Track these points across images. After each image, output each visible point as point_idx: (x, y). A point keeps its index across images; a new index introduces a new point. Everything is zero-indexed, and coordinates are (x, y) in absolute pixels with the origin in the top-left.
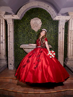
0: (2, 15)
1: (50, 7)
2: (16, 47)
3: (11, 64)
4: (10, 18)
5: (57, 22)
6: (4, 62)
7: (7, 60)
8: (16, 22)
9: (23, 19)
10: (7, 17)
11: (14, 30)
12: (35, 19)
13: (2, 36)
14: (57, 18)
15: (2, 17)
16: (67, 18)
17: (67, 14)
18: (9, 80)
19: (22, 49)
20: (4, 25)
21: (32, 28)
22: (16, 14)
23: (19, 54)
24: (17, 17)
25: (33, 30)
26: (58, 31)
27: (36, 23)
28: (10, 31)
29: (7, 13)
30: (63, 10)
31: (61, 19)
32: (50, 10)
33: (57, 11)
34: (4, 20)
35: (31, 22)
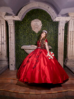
0: (3, 16)
1: (50, 8)
2: (17, 48)
3: (12, 65)
4: (11, 19)
5: (57, 23)
6: (5, 63)
7: (8, 60)
8: (17, 23)
9: (24, 20)
10: (8, 18)
11: (15, 32)
12: (35, 20)
13: (3, 37)
14: (57, 19)
15: (3, 18)
16: (67, 19)
17: (67, 15)
18: (10, 81)
19: (23, 50)
20: (4, 26)
21: (33, 29)
22: (17, 15)
23: (20, 54)
24: (17, 18)
25: (34, 32)
26: (58, 32)
27: (37, 25)
28: (11, 33)
29: (7, 14)
30: (63, 11)
31: (61, 20)
32: (51, 11)
33: (58, 12)
34: (4, 21)
35: (32, 23)
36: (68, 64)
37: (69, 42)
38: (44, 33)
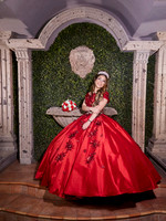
0: (5, 40)
1: (114, 20)
2: (38, 113)
3: (25, 152)
4: (23, 47)
5: (130, 56)
6: (10, 148)
7: (18, 141)
8: (36, 56)
9: (53, 48)
10: (16, 44)
11: (33, 75)
12: (79, 48)
13: (6, 88)
14: (129, 47)
15: (5, 45)
16: (154, 46)
17: (154, 37)
18: (20, 189)
19: (51, 117)
20: (8, 62)
21: (74, 70)
22: (37, 38)
24: (38, 44)
25: (76, 76)
26: (132, 77)
27: (82, 59)
28: (22, 78)
29: (15, 36)
30: (144, 28)
31: (140, 48)
32: (115, 28)
33: (131, 31)
34: (8, 52)
35: (71, 56)
36: (155, 151)
37: (159, 99)
38: (103, 78)
